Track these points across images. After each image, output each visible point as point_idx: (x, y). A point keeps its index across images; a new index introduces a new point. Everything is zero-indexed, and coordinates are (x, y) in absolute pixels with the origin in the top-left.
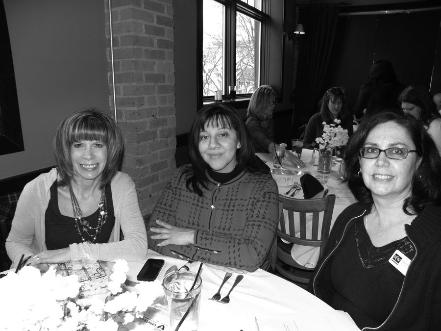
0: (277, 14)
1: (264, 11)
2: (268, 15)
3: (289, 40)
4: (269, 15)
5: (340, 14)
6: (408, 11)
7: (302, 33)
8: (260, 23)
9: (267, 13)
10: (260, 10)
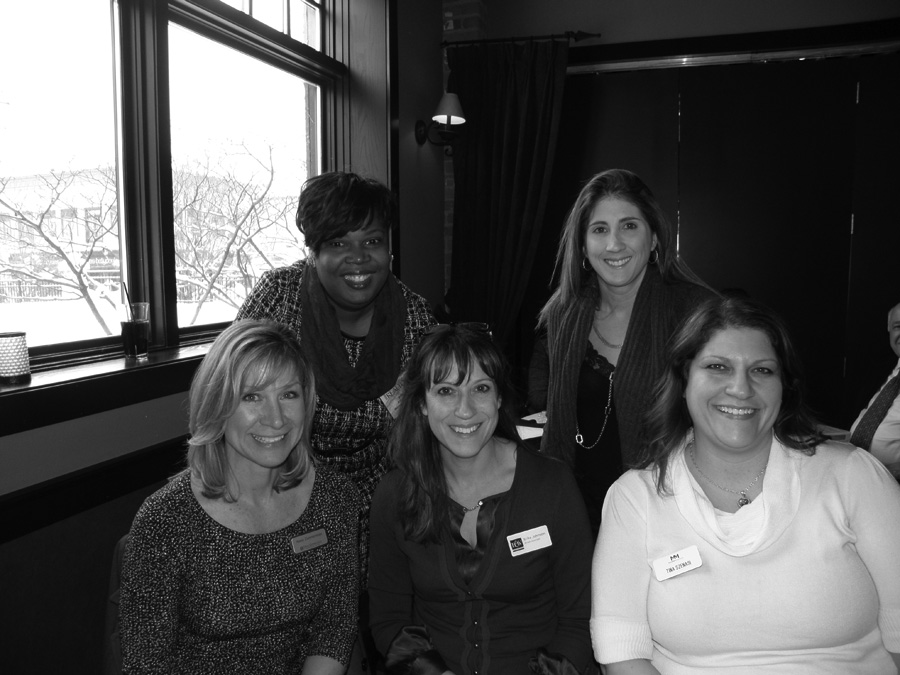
0: (370, 60)
1: (329, 53)
2: (342, 65)
3: (420, 141)
4: (346, 63)
5: (571, 70)
6: (764, 57)
7: (457, 120)
8: (319, 89)
9: (339, 58)
10: (317, 47)
